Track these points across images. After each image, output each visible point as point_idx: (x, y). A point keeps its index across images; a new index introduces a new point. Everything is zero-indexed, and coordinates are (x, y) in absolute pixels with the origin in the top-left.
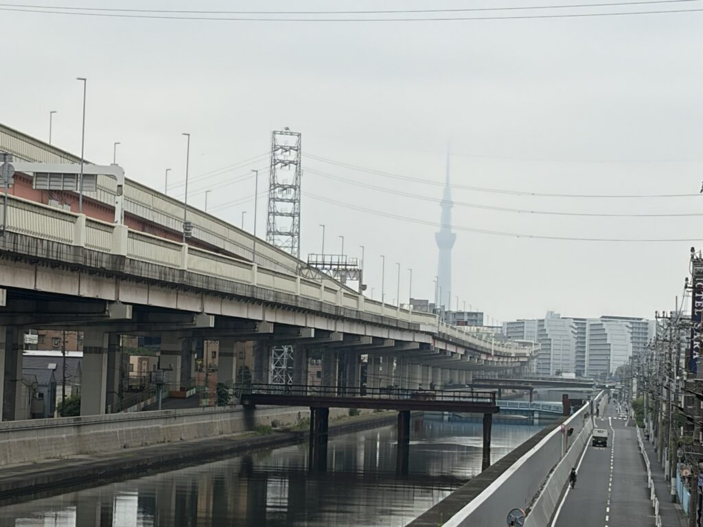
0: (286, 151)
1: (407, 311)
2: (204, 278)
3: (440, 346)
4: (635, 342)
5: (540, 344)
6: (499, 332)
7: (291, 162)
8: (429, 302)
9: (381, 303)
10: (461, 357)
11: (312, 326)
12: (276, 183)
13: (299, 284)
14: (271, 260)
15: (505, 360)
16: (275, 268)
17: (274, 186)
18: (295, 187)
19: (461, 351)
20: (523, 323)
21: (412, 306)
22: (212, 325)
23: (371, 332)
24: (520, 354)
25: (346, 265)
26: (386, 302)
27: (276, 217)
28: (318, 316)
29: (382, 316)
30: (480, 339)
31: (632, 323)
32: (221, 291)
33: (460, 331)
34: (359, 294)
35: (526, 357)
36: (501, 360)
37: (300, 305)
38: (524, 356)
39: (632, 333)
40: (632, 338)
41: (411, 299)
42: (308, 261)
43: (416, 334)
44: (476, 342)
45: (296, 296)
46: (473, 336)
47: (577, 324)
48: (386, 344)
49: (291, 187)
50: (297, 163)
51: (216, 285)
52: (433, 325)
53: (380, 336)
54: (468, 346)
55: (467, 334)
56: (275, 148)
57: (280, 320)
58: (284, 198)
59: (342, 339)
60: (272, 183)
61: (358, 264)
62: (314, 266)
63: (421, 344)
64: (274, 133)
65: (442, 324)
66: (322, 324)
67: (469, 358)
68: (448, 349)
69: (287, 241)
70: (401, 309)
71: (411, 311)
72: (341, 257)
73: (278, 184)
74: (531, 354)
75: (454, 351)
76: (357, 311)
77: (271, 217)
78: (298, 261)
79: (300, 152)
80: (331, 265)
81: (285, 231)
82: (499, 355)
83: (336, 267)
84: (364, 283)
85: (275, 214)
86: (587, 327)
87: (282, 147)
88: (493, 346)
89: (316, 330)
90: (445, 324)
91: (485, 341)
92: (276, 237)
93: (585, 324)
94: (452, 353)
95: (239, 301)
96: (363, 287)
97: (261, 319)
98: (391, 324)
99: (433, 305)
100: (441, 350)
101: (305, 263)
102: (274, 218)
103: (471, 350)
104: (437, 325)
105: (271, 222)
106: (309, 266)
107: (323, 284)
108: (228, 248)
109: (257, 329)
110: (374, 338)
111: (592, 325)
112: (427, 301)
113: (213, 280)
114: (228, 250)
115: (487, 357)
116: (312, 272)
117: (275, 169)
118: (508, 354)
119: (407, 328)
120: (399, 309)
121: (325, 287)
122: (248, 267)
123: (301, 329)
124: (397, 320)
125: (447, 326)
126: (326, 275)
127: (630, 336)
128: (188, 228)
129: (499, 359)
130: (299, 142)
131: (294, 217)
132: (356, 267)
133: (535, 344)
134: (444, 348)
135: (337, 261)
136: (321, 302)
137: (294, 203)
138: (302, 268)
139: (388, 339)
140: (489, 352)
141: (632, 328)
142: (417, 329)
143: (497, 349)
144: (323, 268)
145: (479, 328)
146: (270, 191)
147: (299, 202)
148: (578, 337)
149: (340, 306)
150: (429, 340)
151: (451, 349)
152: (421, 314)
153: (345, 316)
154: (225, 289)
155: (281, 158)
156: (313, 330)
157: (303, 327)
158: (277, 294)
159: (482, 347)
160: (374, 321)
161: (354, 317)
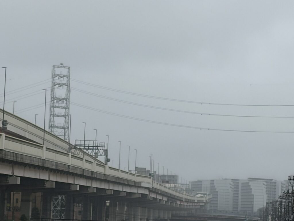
0: (61, 77)
1: (134, 175)
2: (14, 154)
3: (153, 195)
4: (268, 194)
5: (212, 195)
6: (187, 187)
7: (64, 84)
8: (147, 169)
9: (119, 170)
10: (165, 203)
11: (78, 184)
12: (55, 97)
13: (70, 158)
14: (53, 144)
15: (191, 204)
16: (55, 148)
17: (53, 98)
18: (67, 99)
19: (165, 199)
20: (201, 182)
21: (136, 171)
22: (19, 183)
23: (112, 187)
24: (200, 200)
25: (98, 147)
26: (121, 169)
27: (54, 117)
28: (81, 177)
29: (119, 178)
30: (176, 192)
31: (267, 182)
32: (24, 162)
33: (165, 187)
34: (105, 164)
35: (204, 202)
36: (189, 204)
37: (71, 171)
38: (202, 202)
39: (267, 188)
40: (266, 191)
41: (136, 167)
42: (75, 144)
43: (139, 189)
44: (174, 193)
45: (69, 166)
46: (172, 190)
47: (233, 182)
48: (122, 194)
49: (64, 99)
50: (68, 85)
51: (21, 158)
52: (149, 183)
53: (117, 189)
54: (169, 196)
55: (169, 188)
56: (54, 76)
57: (59, 180)
58: (59, 106)
59: (95, 192)
60: (52, 97)
61: (105, 147)
62: (79, 147)
63: (142, 194)
64: (54, 67)
65: (154, 182)
66: (83, 182)
67: (170, 203)
68: (157, 198)
69: (61, 132)
70: (130, 173)
71: (136, 174)
72: (95, 142)
73: (56, 97)
74: (206, 201)
75: (161, 199)
76: (104, 175)
77: (52, 117)
78: (69, 144)
79: (70, 78)
80: (89, 146)
81: (60, 126)
82: (187, 201)
83: (92, 148)
84: (108, 158)
85: (54, 115)
86: (240, 185)
87: (58, 75)
88: (184, 196)
89: (80, 186)
90: (156, 182)
91: (180, 193)
92: (55, 129)
93: (239, 182)
94: (160, 200)
95: (34, 168)
96: (108, 160)
97: (47, 179)
98: (124, 183)
99: (149, 171)
100: (153, 198)
101: (73, 145)
102: (53, 118)
103: (171, 198)
104: (151, 183)
105: (52, 120)
106: (75, 147)
107: (84, 158)
108: (27, 136)
109: (45, 185)
110: (114, 191)
111: (242, 183)
112: (145, 168)
113: (20, 155)
114: (28, 138)
115: (180, 203)
116: (78, 151)
117: (54, 88)
118: (193, 200)
119: (133, 184)
120: (129, 173)
121: (86, 160)
122: (40, 148)
123: (71, 185)
124: (128, 180)
125: (157, 184)
126: (86, 153)
127: (265, 190)
128: (5, 124)
129: (188, 203)
130: (69, 72)
131: (65, 118)
132: (104, 148)
133: (209, 195)
134: (155, 197)
135: (92, 144)
136: (83, 169)
137: (66, 109)
138: (72, 148)
139: (123, 191)
140: (182, 199)
141: (267, 185)
142: (139, 185)
143: (186, 197)
144: (84, 149)
145: (176, 185)
146: (51, 101)
147: (69, 108)
148: (235, 191)
149: (94, 171)
150: (146, 192)
151: (159, 197)
152: (142, 176)
153: (97, 177)
154: (27, 161)
155: (58, 81)
156: (78, 186)
157: (72, 184)
158: (57, 164)
159: (178, 197)
160: (114, 180)
161: (103, 178)
